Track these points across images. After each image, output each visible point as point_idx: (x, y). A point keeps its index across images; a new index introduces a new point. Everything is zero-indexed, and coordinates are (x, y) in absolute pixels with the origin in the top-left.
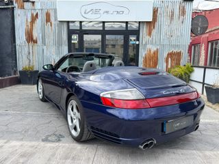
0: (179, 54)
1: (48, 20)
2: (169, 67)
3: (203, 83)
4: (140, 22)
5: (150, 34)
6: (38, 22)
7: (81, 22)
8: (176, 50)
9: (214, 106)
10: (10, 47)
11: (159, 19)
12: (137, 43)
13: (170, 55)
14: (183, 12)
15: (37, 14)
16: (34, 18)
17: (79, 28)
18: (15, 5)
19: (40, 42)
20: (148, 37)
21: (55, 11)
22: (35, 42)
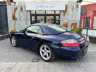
0: (76, 24)
1: (22, 10)
2: (72, 29)
3: (87, 35)
4: (60, 11)
5: (64, 16)
6: (17, 11)
7: (36, 11)
8: (75, 22)
9: (93, 44)
10: (5, 22)
11: (68, 9)
12: (59, 19)
13: (73, 24)
14: (77, 7)
15: (17, 8)
16: (16, 9)
17: (35, 14)
18: (7, 3)
19: (18, 19)
20: (64, 17)
21: (25, 6)
22: (16, 19)
